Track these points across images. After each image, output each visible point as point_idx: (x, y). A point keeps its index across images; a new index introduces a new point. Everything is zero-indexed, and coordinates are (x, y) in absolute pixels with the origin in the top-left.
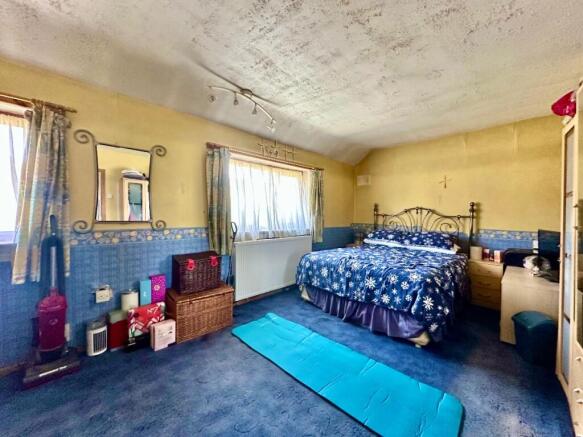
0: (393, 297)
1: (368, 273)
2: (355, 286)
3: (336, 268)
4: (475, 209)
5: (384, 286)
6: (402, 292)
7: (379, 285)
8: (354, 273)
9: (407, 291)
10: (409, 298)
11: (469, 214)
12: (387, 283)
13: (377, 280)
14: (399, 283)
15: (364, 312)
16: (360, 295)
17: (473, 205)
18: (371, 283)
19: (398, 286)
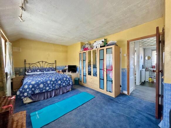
0: (66, 83)
1: (58, 80)
2: (55, 85)
3: (46, 82)
4: (56, 61)
5: (63, 81)
6: (67, 81)
7: (62, 82)
8: (53, 82)
9: (68, 80)
10: (69, 81)
11: (54, 63)
12: (64, 80)
13: (61, 81)
14: (66, 79)
15: (58, 91)
16: (57, 87)
17: (55, 61)
18: (59, 82)
19: (66, 80)
